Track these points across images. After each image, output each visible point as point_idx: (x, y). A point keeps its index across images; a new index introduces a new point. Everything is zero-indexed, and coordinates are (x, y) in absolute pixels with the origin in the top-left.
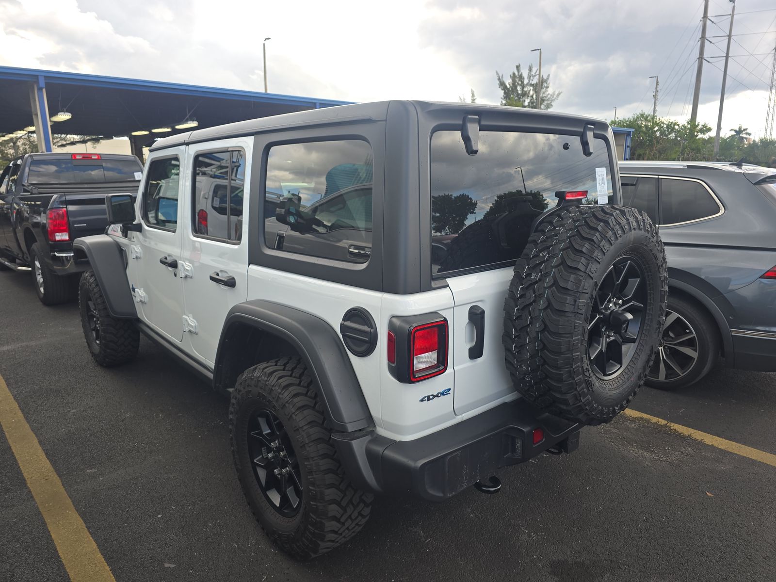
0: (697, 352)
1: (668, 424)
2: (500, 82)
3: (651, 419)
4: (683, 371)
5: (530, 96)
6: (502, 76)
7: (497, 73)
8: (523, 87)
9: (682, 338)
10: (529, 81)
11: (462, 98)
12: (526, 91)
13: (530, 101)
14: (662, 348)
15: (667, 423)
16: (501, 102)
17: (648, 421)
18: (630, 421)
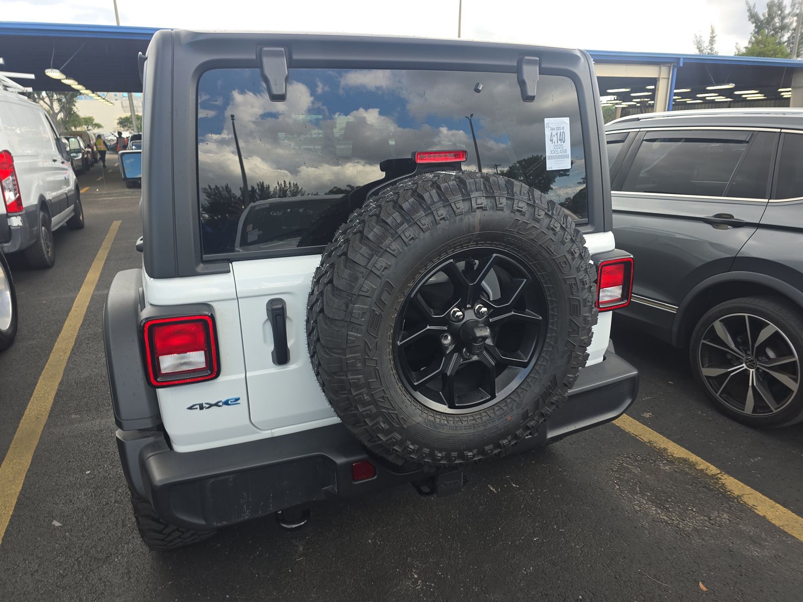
0: (797, 383)
1: (719, 476)
2: (751, 13)
3: (699, 463)
4: (778, 406)
5: (791, 28)
6: (755, 5)
7: (747, 3)
8: (783, 18)
9: (781, 360)
10: (793, 10)
11: (698, 36)
12: (787, 23)
13: (791, 35)
14: (754, 370)
15: (718, 474)
16: (749, 38)
17: (692, 465)
18: (667, 461)
